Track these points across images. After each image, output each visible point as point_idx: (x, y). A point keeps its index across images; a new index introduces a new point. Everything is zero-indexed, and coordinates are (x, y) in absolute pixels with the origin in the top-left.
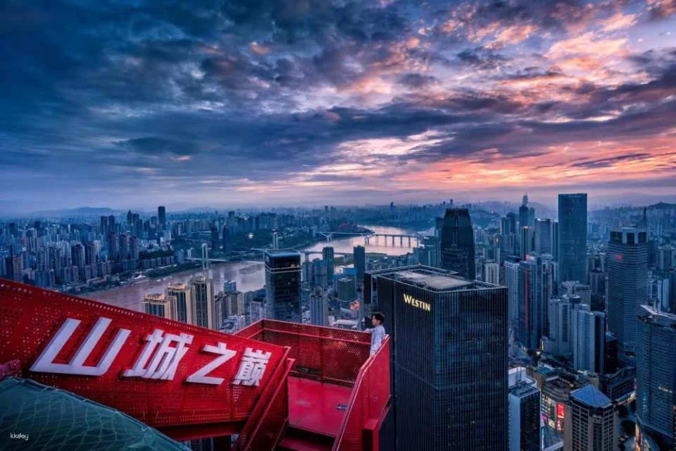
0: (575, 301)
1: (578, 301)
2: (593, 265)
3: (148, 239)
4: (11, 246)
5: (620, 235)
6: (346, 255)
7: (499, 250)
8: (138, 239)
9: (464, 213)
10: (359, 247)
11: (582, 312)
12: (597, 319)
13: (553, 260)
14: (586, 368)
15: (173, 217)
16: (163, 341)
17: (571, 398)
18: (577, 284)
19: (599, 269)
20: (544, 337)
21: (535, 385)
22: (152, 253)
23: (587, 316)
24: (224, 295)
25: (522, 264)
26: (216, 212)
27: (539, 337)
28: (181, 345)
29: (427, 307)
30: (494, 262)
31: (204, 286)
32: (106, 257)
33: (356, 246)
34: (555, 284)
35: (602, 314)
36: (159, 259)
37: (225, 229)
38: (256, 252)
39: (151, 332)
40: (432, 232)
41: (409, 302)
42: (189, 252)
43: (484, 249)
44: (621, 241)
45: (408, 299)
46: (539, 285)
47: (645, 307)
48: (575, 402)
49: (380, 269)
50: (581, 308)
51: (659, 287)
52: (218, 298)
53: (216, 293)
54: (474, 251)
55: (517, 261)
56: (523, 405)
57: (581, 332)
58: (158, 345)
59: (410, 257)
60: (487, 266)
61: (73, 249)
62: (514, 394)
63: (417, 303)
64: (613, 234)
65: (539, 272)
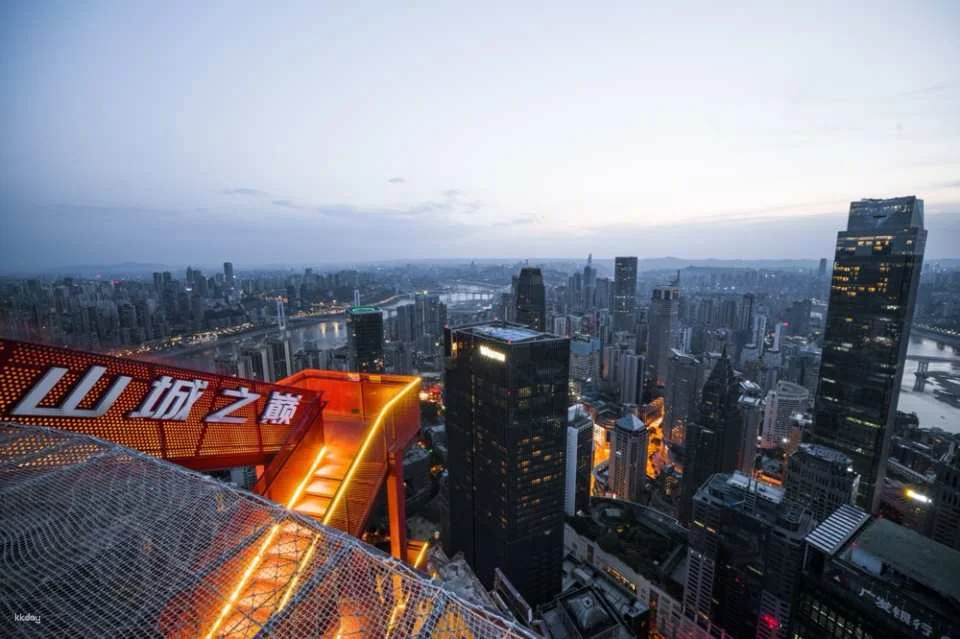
0: (624, 348)
1: (626, 348)
2: (639, 317)
3: (214, 298)
4: (34, 307)
5: (660, 292)
8: (201, 298)
9: (537, 272)
11: (629, 356)
12: (640, 361)
13: (609, 314)
14: (630, 401)
15: (242, 274)
16: (171, 387)
17: (616, 425)
18: (626, 333)
19: (643, 321)
21: (589, 418)
22: (218, 312)
23: (632, 360)
24: (305, 354)
26: (292, 270)
28: (194, 391)
29: (502, 358)
30: (562, 317)
31: (282, 346)
32: (164, 317)
34: (610, 335)
35: (643, 357)
36: (229, 318)
37: (302, 286)
39: (159, 378)
40: (508, 289)
41: (486, 354)
42: (263, 310)
43: (553, 305)
44: (660, 298)
45: (484, 351)
47: (674, 350)
48: (620, 428)
49: (462, 324)
50: (628, 353)
51: (685, 334)
52: (299, 356)
53: (296, 352)
54: (544, 307)
56: (579, 435)
58: (166, 392)
59: (489, 313)
60: (556, 320)
61: (120, 309)
62: (573, 426)
63: (492, 355)
64: (655, 291)
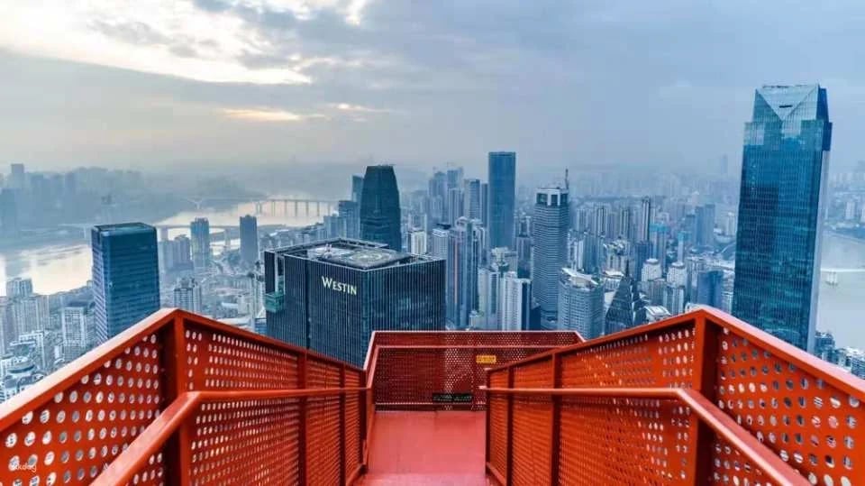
0: (503, 269)
1: (505, 269)
2: (520, 229)
5: (545, 197)
6: (228, 229)
7: (426, 216)
9: (388, 171)
10: (248, 216)
11: (510, 280)
12: (524, 286)
13: (482, 226)
18: (505, 250)
19: (524, 233)
20: (474, 312)
23: (515, 284)
24: (8, 302)
25: (452, 232)
27: (468, 312)
29: (353, 290)
30: (421, 231)
33: (244, 216)
34: (485, 252)
35: (528, 281)
38: (70, 229)
41: (329, 285)
43: (410, 215)
44: (546, 203)
45: (327, 282)
46: (469, 255)
47: (565, 269)
50: (509, 275)
51: (576, 248)
55: (447, 227)
57: (509, 302)
59: (319, 228)
60: (413, 236)
63: (338, 286)
64: (540, 195)
65: (469, 238)
